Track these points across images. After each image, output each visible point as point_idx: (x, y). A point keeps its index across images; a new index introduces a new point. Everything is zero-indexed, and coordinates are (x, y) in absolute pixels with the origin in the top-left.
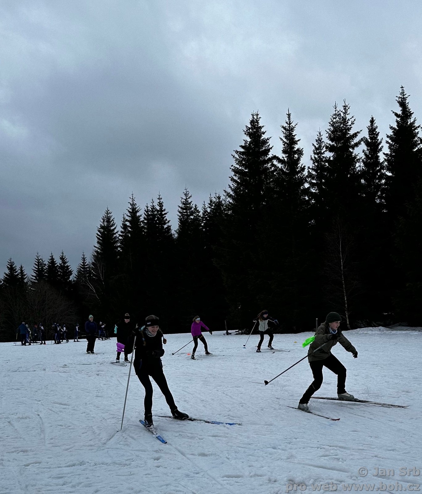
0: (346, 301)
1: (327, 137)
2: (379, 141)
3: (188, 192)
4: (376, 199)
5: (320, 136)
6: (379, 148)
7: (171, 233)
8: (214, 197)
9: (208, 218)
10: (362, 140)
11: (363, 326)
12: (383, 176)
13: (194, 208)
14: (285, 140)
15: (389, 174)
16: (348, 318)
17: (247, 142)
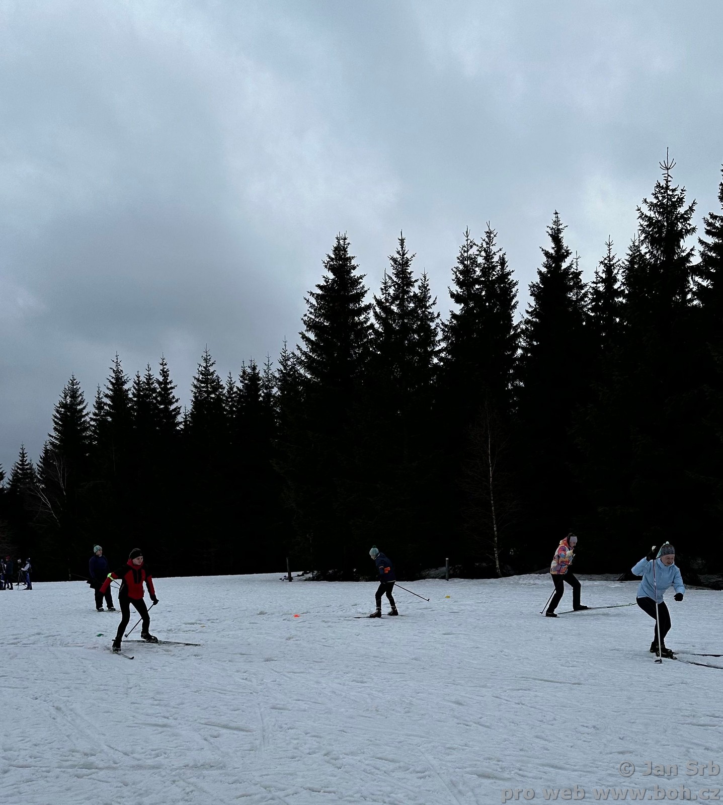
1: (453, 280)
2: (513, 293)
3: (209, 356)
5: (425, 280)
6: (513, 304)
8: (249, 367)
14: (395, 279)
17: (329, 279)
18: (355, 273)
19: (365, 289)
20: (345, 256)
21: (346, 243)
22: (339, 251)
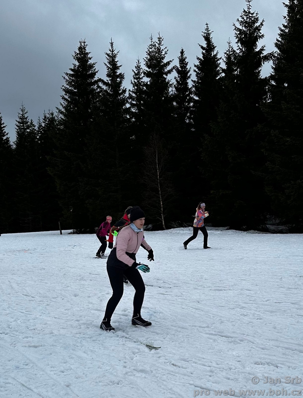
0: (162, 206)
1: (144, 64)
2: (188, 70)
3: (24, 108)
4: (186, 119)
5: (139, 63)
6: (188, 76)
7: (10, 144)
8: (48, 114)
9: (43, 132)
10: (174, 68)
11: (176, 227)
12: (191, 100)
13: (30, 123)
14: (109, 65)
15: (197, 98)
16: (163, 220)
17: (76, 65)
18: (90, 62)
19: (96, 70)
20: (85, 52)
21: (85, 45)
22: (81, 50)
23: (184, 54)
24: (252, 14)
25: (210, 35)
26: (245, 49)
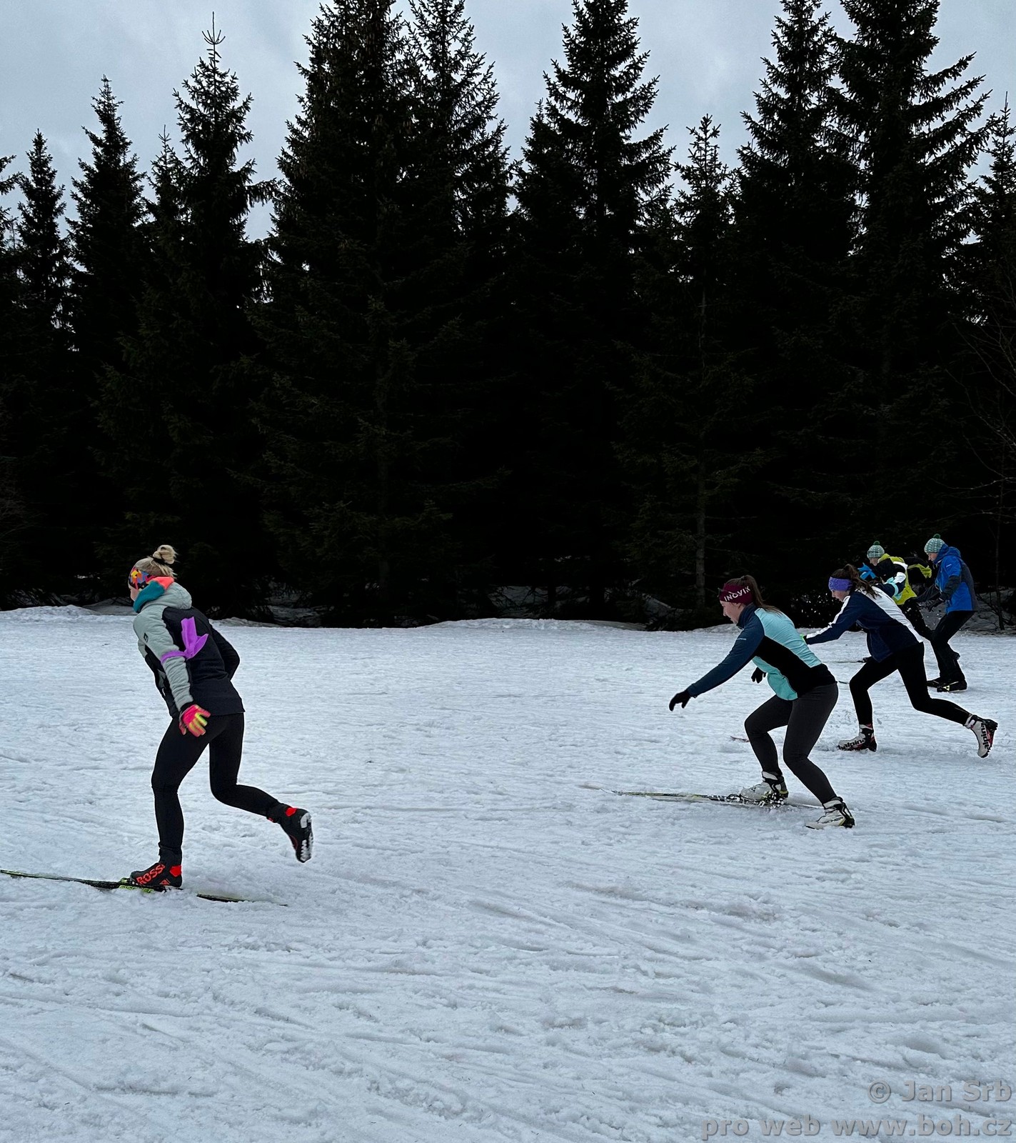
23: (46, 148)
24: (223, 76)
25: (114, 110)
26: (204, 160)
